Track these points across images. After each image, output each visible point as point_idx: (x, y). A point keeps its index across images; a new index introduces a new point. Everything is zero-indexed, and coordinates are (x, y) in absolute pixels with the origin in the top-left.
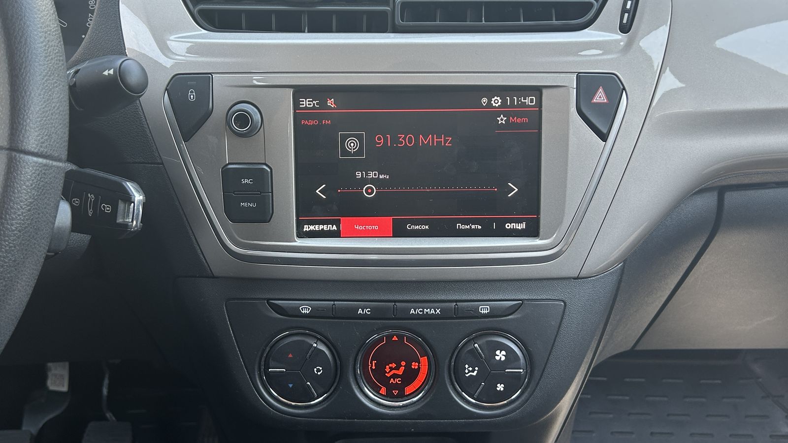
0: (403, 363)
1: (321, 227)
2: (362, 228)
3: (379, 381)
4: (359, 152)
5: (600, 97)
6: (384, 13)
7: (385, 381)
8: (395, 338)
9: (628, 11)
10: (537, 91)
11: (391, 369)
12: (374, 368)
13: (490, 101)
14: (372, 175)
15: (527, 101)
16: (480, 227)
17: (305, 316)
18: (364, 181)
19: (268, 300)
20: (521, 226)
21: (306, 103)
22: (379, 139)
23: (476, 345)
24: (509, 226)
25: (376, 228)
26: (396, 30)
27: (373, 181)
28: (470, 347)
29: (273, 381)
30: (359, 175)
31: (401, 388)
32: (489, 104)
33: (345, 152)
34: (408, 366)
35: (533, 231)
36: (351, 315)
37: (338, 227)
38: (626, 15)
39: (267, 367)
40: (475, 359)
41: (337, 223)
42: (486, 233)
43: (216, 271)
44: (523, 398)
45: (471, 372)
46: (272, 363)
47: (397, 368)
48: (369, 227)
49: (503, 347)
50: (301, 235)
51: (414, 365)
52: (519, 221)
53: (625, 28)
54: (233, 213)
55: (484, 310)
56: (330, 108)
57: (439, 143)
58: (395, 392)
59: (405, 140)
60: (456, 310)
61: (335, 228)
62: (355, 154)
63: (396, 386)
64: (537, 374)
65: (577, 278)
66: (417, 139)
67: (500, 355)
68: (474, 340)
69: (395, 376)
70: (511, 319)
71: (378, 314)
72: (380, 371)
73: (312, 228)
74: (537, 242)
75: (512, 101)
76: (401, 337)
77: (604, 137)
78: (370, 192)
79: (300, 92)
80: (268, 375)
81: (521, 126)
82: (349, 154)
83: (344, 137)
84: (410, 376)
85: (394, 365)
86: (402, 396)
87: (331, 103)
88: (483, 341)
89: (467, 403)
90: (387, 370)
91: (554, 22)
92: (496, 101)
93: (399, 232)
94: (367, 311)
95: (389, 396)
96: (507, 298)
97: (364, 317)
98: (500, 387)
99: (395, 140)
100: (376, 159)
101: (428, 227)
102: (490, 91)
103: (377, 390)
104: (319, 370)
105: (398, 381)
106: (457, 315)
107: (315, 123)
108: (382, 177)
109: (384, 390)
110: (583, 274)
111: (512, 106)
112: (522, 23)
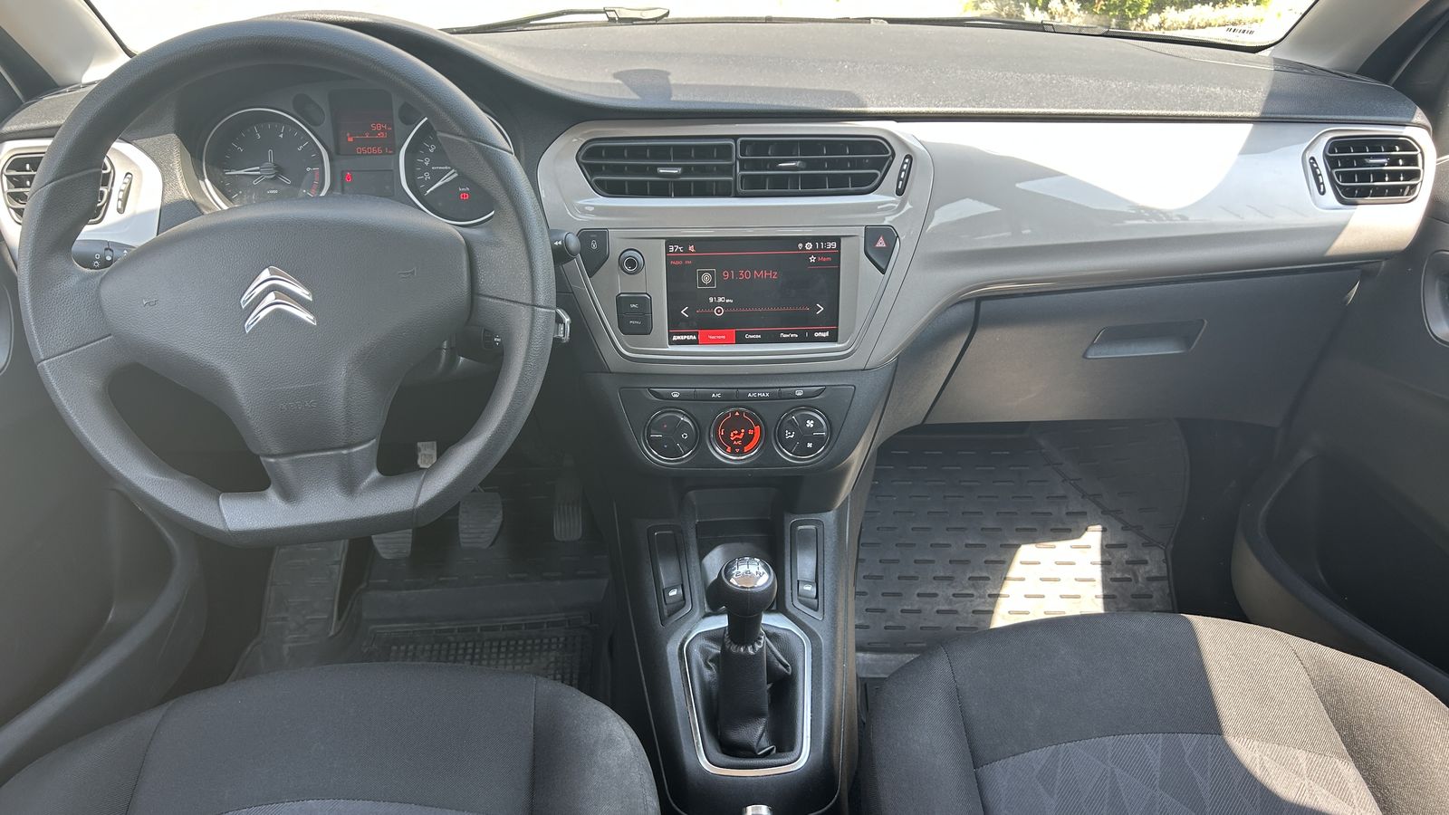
0: (743, 431)
1: (685, 337)
2: (713, 337)
3: (726, 443)
4: (712, 284)
5: (881, 243)
6: (729, 182)
7: (730, 443)
8: (737, 414)
9: (903, 180)
10: (837, 239)
12: (722, 434)
13: (804, 245)
14: (720, 300)
15: (830, 246)
16: (796, 336)
17: (675, 399)
18: (716, 304)
19: (649, 388)
20: (826, 334)
21: (674, 249)
22: (726, 274)
23: (794, 417)
24: (817, 335)
25: (724, 337)
26: (737, 196)
27: (721, 304)
28: (789, 419)
29: (653, 444)
30: (711, 300)
31: (741, 448)
32: (804, 248)
33: (702, 284)
34: (746, 432)
35: (833, 338)
36: (707, 398)
37: (697, 337)
38: (901, 182)
39: (649, 434)
40: (793, 426)
41: (696, 334)
42: (801, 339)
43: (612, 370)
44: (825, 452)
45: (789, 435)
46: (652, 431)
47: (739, 434)
48: (719, 337)
49: (811, 418)
50: (672, 343)
51: (751, 432)
52: (823, 331)
53: (900, 192)
54: (624, 328)
55: (799, 393)
56: (691, 252)
57: (768, 276)
58: (737, 450)
59: (744, 275)
60: (780, 393)
61: (695, 338)
62: (709, 285)
63: (738, 446)
64: (835, 435)
65: (864, 370)
66: (752, 274)
67: (810, 424)
68: (792, 414)
69: (737, 440)
70: (821, 399)
71: (725, 398)
72: (726, 437)
73: (679, 338)
74: (836, 345)
75: (820, 245)
76: (741, 413)
77: (883, 272)
78: (719, 312)
79: (670, 241)
80: (649, 439)
81: (828, 263)
82: (705, 285)
83: (701, 274)
84: (747, 439)
85: (736, 432)
86: (742, 453)
87: (691, 248)
88: (798, 414)
89: (786, 455)
90: (732, 435)
91: (850, 189)
92: (809, 246)
93: (740, 340)
94: (718, 395)
95: (733, 453)
96: (815, 384)
97: (716, 399)
98: (810, 445)
99: (737, 274)
100: (723, 288)
101: (760, 336)
102: (804, 240)
103: (725, 449)
104: (685, 436)
105: (739, 442)
106: (780, 397)
107: (680, 263)
108: (727, 301)
109: (729, 449)
110: (868, 367)
111: (825, 249)
112: (827, 189)
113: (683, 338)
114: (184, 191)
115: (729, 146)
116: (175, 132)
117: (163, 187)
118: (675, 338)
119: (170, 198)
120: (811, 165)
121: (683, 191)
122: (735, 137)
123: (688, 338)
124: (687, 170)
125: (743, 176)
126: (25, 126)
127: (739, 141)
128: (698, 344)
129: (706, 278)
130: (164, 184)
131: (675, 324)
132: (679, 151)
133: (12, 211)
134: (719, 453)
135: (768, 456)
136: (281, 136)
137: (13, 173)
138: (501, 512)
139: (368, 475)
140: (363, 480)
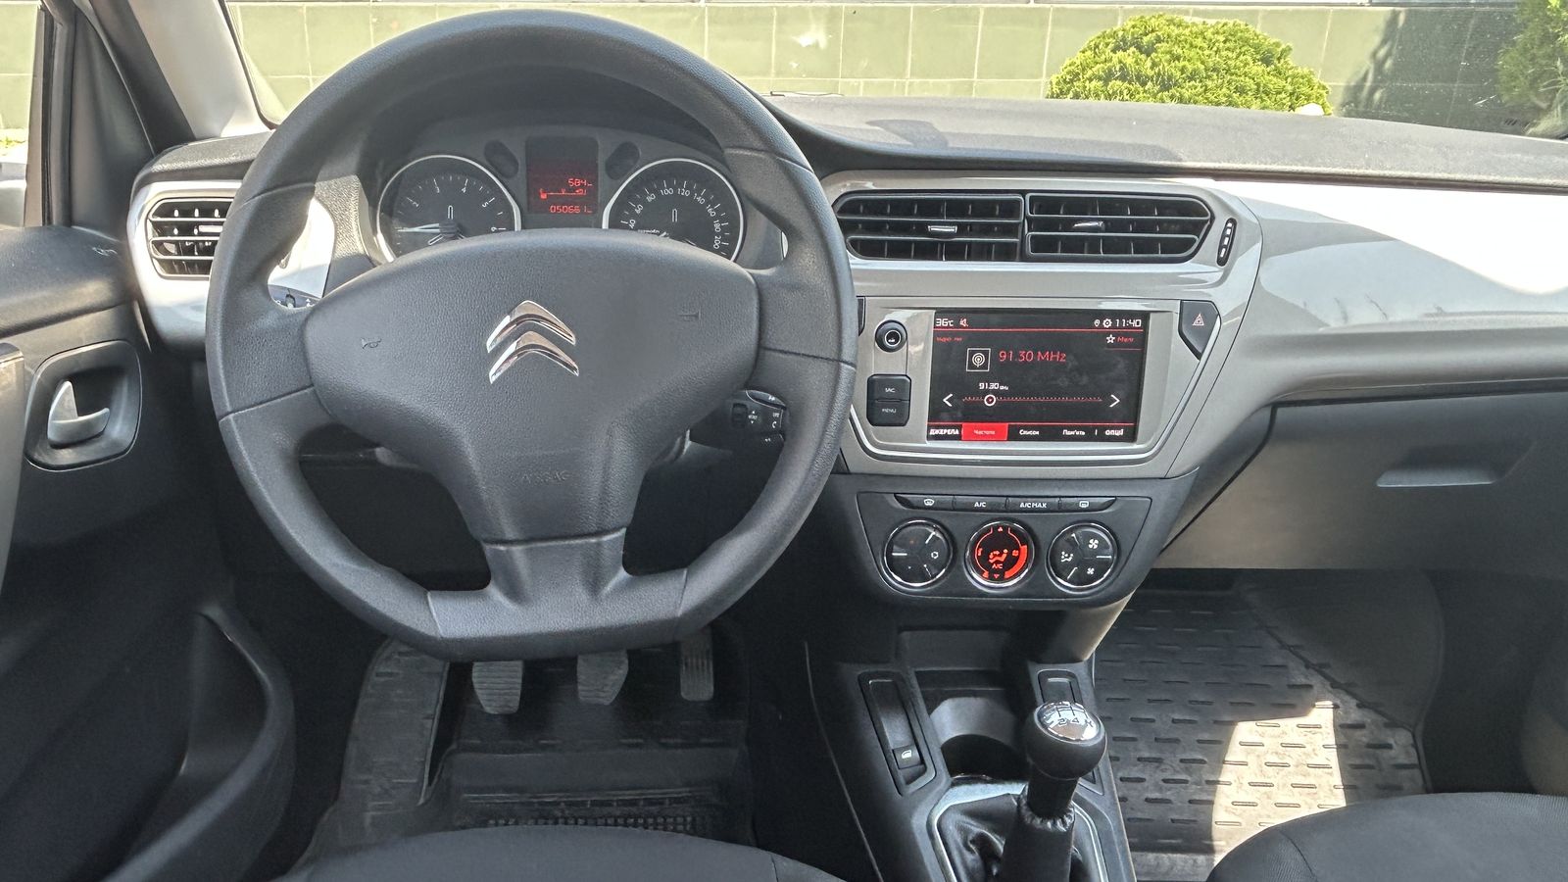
0: (1006, 551)
1: (945, 431)
2: (981, 433)
3: (984, 566)
4: (984, 366)
5: (1199, 322)
6: (1015, 244)
7: (988, 567)
8: (1001, 529)
9: (1225, 247)
10: (1145, 316)
11: (995, 556)
12: (980, 554)
13: (1102, 322)
14: (994, 386)
15: (1134, 324)
16: (1084, 433)
17: (929, 508)
18: (987, 392)
19: (896, 494)
20: (1120, 433)
21: (942, 322)
22: (1003, 354)
23: (1074, 535)
24: (1108, 433)
25: (993, 433)
26: (1025, 258)
27: (994, 392)
28: (1068, 537)
29: (894, 565)
30: (982, 386)
31: (1002, 572)
32: (1101, 326)
33: (972, 366)
34: (1010, 553)
35: (1131, 436)
36: (969, 508)
37: (960, 432)
38: (1224, 250)
39: (890, 550)
40: (1072, 546)
41: (959, 428)
42: (1089, 437)
43: (852, 469)
44: (1105, 584)
45: (1066, 558)
46: (895, 547)
47: (1000, 555)
48: (987, 433)
49: (1095, 537)
50: (930, 438)
51: (1015, 553)
52: (1118, 428)
53: (1221, 262)
54: (873, 417)
55: (1084, 504)
56: (962, 327)
57: (1054, 359)
58: (996, 576)
59: (1027, 356)
60: (1060, 504)
61: (957, 432)
62: (981, 368)
63: (997, 571)
64: (1123, 559)
65: (1165, 478)
66: (1036, 354)
67: (1093, 544)
68: (1071, 531)
69: (997, 562)
70: (1109, 513)
71: (989, 508)
72: (985, 557)
73: (937, 432)
74: (1135, 446)
75: (1121, 322)
76: (1005, 528)
77: (1199, 356)
78: (990, 401)
79: (941, 312)
80: (891, 559)
81: (1128, 345)
82: (975, 368)
83: (972, 353)
84: (1011, 562)
85: (997, 553)
86: (1002, 579)
87: (963, 323)
88: (1079, 531)
89: (1063, 585)
90: (991, 556)
91: (1160, 255)
92: (1108, 323)
93: (1014, 436)
94: (983, 504)
95: (991, 578)
96: (1102, 495)
97: (980, 509)
98: (1091, 571)
99: (1017, 355)
100: (999, 372)
101: (1038, 433)
102: (1102, 314)
103: (981, 573)
104: (935, 555)
105: (1000, 566)
106: (1060, 509)
107: (949, 339)
108: (1002, 388)
109: (986, 574)
110: (1169, 476)
111: (1121, 327)
112: (1133, 255)
113: (942, 432)
114: (358, 244)
115: (1018, 202)
116: (357, 174)
117: (336, 240)
118: (933, 432)
119: (343, 251)
120: (1110, 226)
121: (955, 252)
122: (1023, 193)
123: (949, 432)
124: (963, 229)
125: (1033, 237)
126: (190, 164)
127: (1028, 196)
128: (961, 440)
129: (978, 360)
130: (337, 235)
131: (936, 415)
132: (956, 208)
133: (156, 263)
134: (979, 580)
135: (1035, 584)
136: (464, 190)
137: (159, 219)
138: (627, 661)
139: (616, 572)
140: (610, 578)
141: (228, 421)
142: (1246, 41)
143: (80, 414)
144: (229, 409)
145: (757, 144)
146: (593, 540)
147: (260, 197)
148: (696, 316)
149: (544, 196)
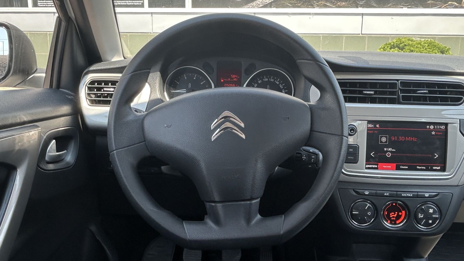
0: (396, 213)
2: (385, 167)
3: (388, 218)
4: (386, 142)
6: (395, 98)
7: (390, 218)
8: (394, 204)
10: (446, 124)
11: (392, 214)
12: (386, 214)
13: (430, 127)
14: (390, 149)
15: (442, 127)
16: (425, 168)
17: (366, 195)
18: (387, 151)
19: (353, 189)
20: (439, 168)
21: (370, 126)
22: (393, 138)
23: (423, 207)
24: (434, 168)
25: (390, 167)
26: (400, 103)
27: (390, 151)
28: (420, 208)
29: (353, 217)
30: (385, 149)
31: (395, 221)
32: (429, 128)
33: (381, 142)
34: (398, 214)
35: (443, 169)
36: (383, 196)
37: (378, 166)
39: (352, 211)
40: (423, 211)
41: (377, 165)
42: (427, 170)
44: (436, 227)
45: (421, 216)
46: (354, 210)
48: (388, 167)
49: (432, 208)
50: (366, 168)
52: (438, 166)
55: (427, 195)
56: (377, 127)
57: (412, 140)
58: (393, 223)
59: (402, 138)
60: (417, 195)
61: (376, 166)
62: (385, 142)
63: (393, 220)
64: (443, 217)
65: (457, 186)
66: (405, 138)
67: (431, 211)
68: (422, 205)
69: (393, 217)
70: (436, 199)
71: (391, 196)
72: (388, 215)
73: (369, 166)
74: (445, 173)
75: (437, 127)
76: (396, 204)
78: (389, 155)
79: (369, 122)
80: (352, 214)
81: (440, 135)
82: (382, 142)
83: (381, 137)
84: (398, 217)
85: (393, 213)
86: (395, 224)
87: (378, 126)
88: (425, 206)
89: (421, 227)
90: (391, 215)
91: (450, 103)
92: (432, 127)
93: (398, 168)
94: (388, 194)
95: (391, 223)
96: (433, 192)
97: (387, 196)
98: (430, 222)
99: (398, 138)
100: (391, 144)
101: (407, 167)
102: (430, 124)
103: (387, 221)
104: (369, 213)
105: (394, 219)
106: (418, 196)
107: (372, 132)
108: (393, 150)
109: (389, 222)
110: (459, 184)
111: (437, 128)
112: (440, 103)
113: (371, 166)
114: (158, 95)
115: (396, 83)
116: (160, 72)
117: (151, 94)
118: (367, 166)
119: (153, 97)
120: (430, 92)
121: (373, 101)
122: (398, 80)
123: (373, 166)
124: (376, 93)
125: (402, 96)
126: (103, 68)
127: (399, 81)
128: (378, 169)
129: (384, 139)
130: (151, 92)
131: (369, 160)
132: (373, 85)
133: (88, 100)
134: (387, 224)
135: (409, 226)
136: (195, 78)
137: (90, 86)
138: (241, 252)
139: (256, 215)
140: (255, 218)
141: (114, 154)
142: (435, 46)
143: (57, 152)
144: (114, 149)
145: (309, 58)
146: (248, 202)
147: (131, 74)
148: (288, 118)
149: (222, 81)
